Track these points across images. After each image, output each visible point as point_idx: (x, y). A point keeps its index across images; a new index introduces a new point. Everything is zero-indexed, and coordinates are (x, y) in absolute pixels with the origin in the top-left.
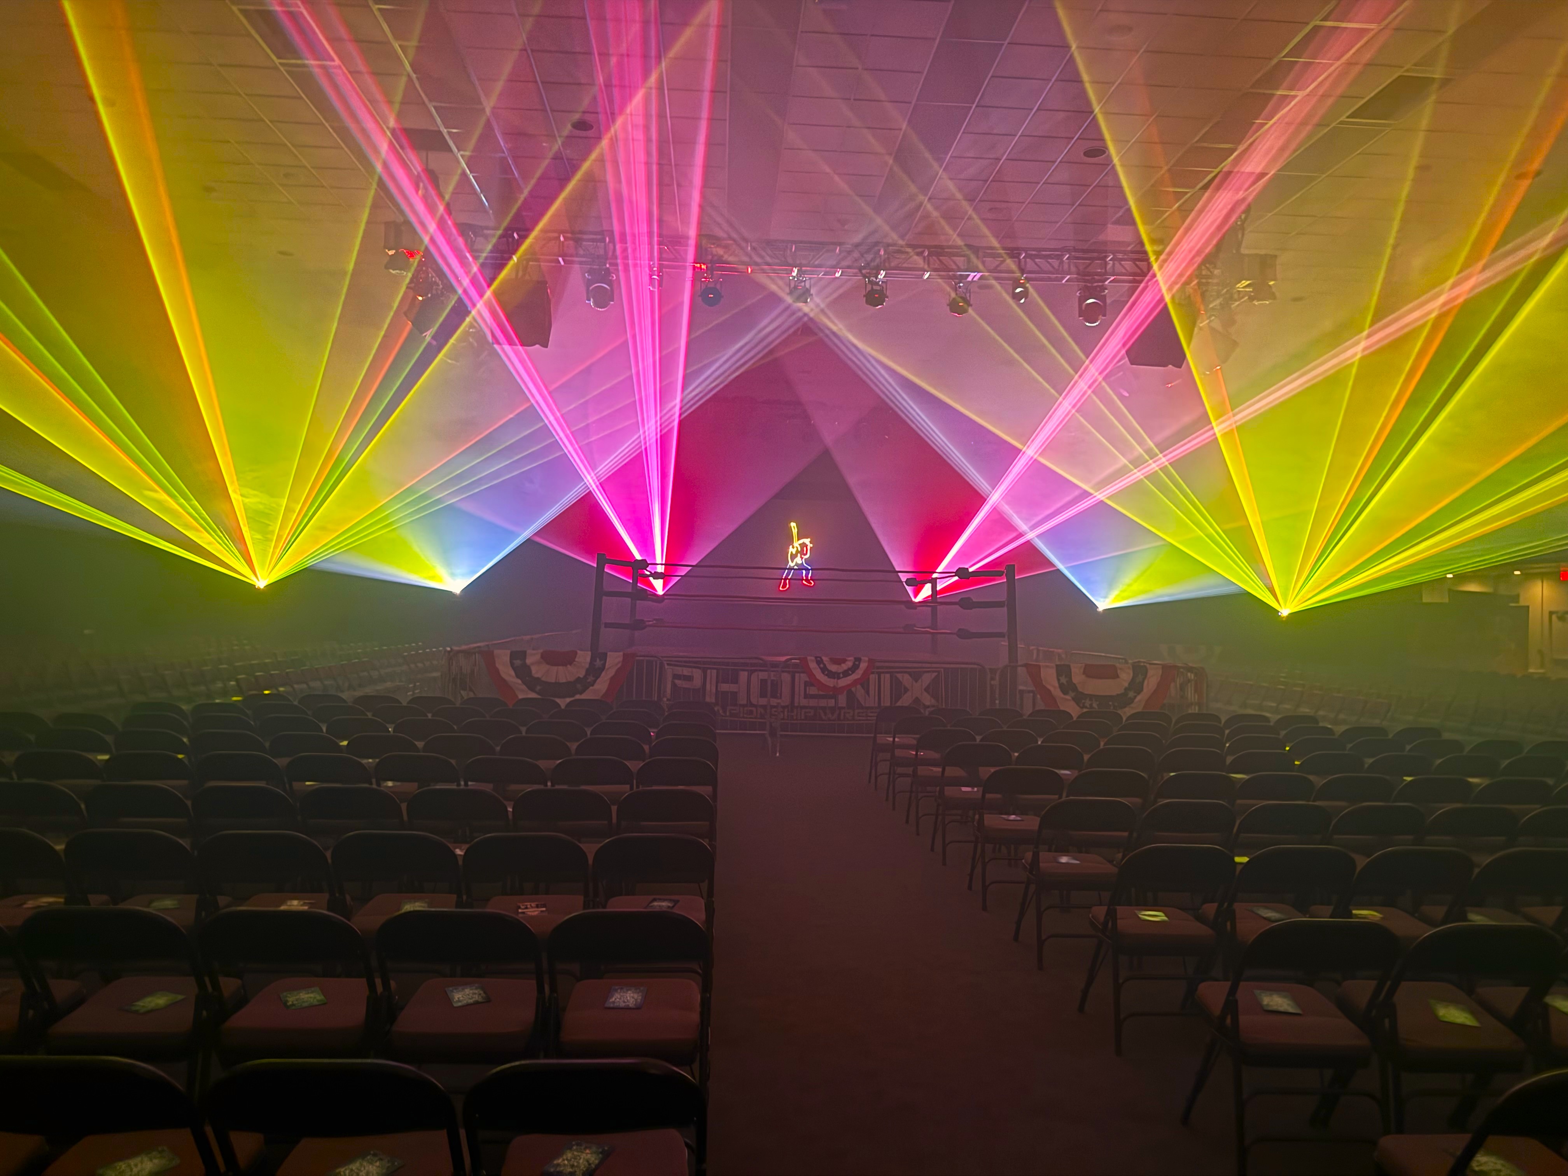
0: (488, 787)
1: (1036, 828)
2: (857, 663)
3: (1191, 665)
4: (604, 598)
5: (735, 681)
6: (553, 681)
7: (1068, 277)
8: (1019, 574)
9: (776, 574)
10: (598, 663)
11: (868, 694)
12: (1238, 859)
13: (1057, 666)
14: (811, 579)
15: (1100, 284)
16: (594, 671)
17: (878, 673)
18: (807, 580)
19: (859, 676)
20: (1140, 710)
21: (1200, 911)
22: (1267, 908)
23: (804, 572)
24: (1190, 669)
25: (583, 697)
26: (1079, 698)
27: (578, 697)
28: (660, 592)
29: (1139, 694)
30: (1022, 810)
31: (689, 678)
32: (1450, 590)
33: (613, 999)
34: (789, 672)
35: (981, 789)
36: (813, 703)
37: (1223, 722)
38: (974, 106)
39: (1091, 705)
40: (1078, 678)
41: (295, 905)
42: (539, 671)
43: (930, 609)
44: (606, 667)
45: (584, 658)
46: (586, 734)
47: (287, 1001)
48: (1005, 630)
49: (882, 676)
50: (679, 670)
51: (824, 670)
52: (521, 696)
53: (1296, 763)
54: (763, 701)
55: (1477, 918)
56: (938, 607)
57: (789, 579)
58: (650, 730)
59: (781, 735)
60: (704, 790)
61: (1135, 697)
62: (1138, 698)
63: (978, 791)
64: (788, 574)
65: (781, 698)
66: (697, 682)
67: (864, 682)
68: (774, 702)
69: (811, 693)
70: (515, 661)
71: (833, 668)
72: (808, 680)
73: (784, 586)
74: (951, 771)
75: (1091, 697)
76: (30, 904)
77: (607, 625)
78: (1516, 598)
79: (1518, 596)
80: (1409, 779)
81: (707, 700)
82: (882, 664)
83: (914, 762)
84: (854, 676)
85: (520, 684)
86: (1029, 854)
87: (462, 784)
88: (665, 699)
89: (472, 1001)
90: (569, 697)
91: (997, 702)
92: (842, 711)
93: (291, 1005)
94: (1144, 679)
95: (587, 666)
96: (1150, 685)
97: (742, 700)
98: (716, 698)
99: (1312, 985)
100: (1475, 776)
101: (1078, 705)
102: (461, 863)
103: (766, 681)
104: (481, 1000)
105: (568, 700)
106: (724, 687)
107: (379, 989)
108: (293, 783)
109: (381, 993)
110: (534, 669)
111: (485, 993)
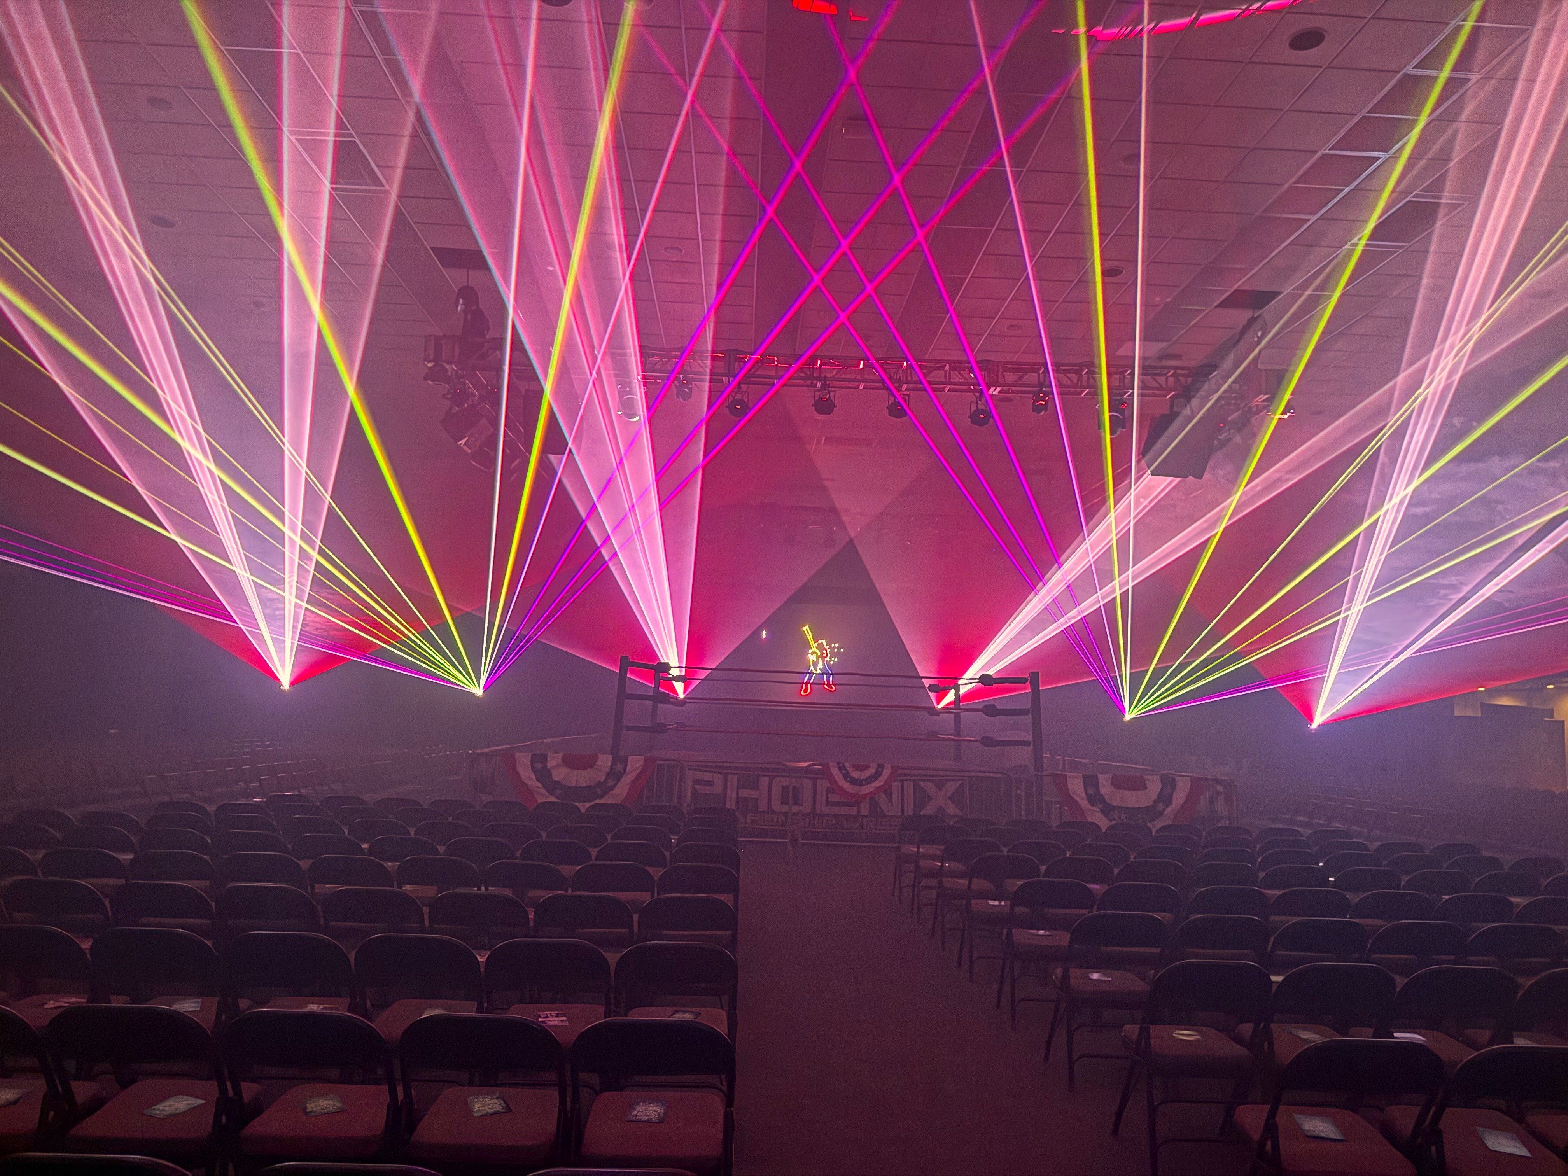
0: (508, 892)
1: (1066, 944)
2: (879, 770)
3: (1219, 777)
4: (626, 701)
5: (757, 787)
6: (574, 785)
7: (1087, 390)
8: (1044, 684)
9: (796, 678)
10: (619, 767)
11: (891, 802)
12: (1274, 978)
13: (1083, 775)
14: (833, 684)
15: (1119, 398)
16: (615, 775)
17: (900, 781)
18: (828, 685)
19: (882, 784)
20: (1169, 822)
21: (1236, 1031)
22: (1305, 1029)
23: (825, 676)
24: (1219, 782)
25: (603, 801)
26: (1107, 809)
27: (598, 801)
28: (681, 695)
29: (1168, 806)
30: (1051, 925)
31: (710, 783)
32: (1482, 704)
33: (635, 1113)
34: (810, 778)
35: (1009, 902)
36: (835, 810)
37: (1255, 835)
38: (994, 229)
39: (1120, 818)
40: (1106, 789)
41: (314, 1008)
42: (560, 774)
43: (953, 715)
44: (627, 771)
45: (605, 761)
46: (607, 840)
47: (306, 1108)
48: (1029, 738)
49: (905, 784)
50: (699, 775)
51: (846, 776)
52: (541, 800)
53: (1331, 879)
54: (784, 809)
55: (1521, 1042)
56: (962, 714)
57: (811, 684)
58: (672, 837)
59: (803, 844)
60: (727, 898)
61: (1164, 810)
62: (1168, 810)
63: (1005, 905)
64: (810, 679)
65: (802, 805)
66: (718, 789)
67: (887, 790)
68: (795, 809)
69: (835, 800)
70: (536, 765)
71: (856, 774)
72: (829, 785)
73: (805, 691)
74: (979, 884)
75: (1120, 809)
76: (51, 1004)
77: (629, 729)
78: (1551, 713)
79: (1552, 710)
80: (1447, 897)
81: (728, 806)
82: (906, 772)
83: (940, 873)
84: (877, 784)
85: (540, 788)
86: (1059, 971)
87: (483, 888)
88: (685, 805)
89: (492, 1111)
90: (589, 801)
91: (1023, 813)
92: (865, 820)
93: (310, 1112)
94: (1173, 791)
95: (607, 770)
96: (1179, 797)
97: (763, 807)
98: (737, 803)
99: (1355, 1111)
100: (1515, 895)
101: (1107, 817)
102: (482, 969)
103: (788, 787)
104: (501, 1110)
105: (588, 804)
106: (745, 793)
107: (400, 1095)
108: (316, 885)
109: (402, 1100)
110: (554, 773)
111: (505, 1102)
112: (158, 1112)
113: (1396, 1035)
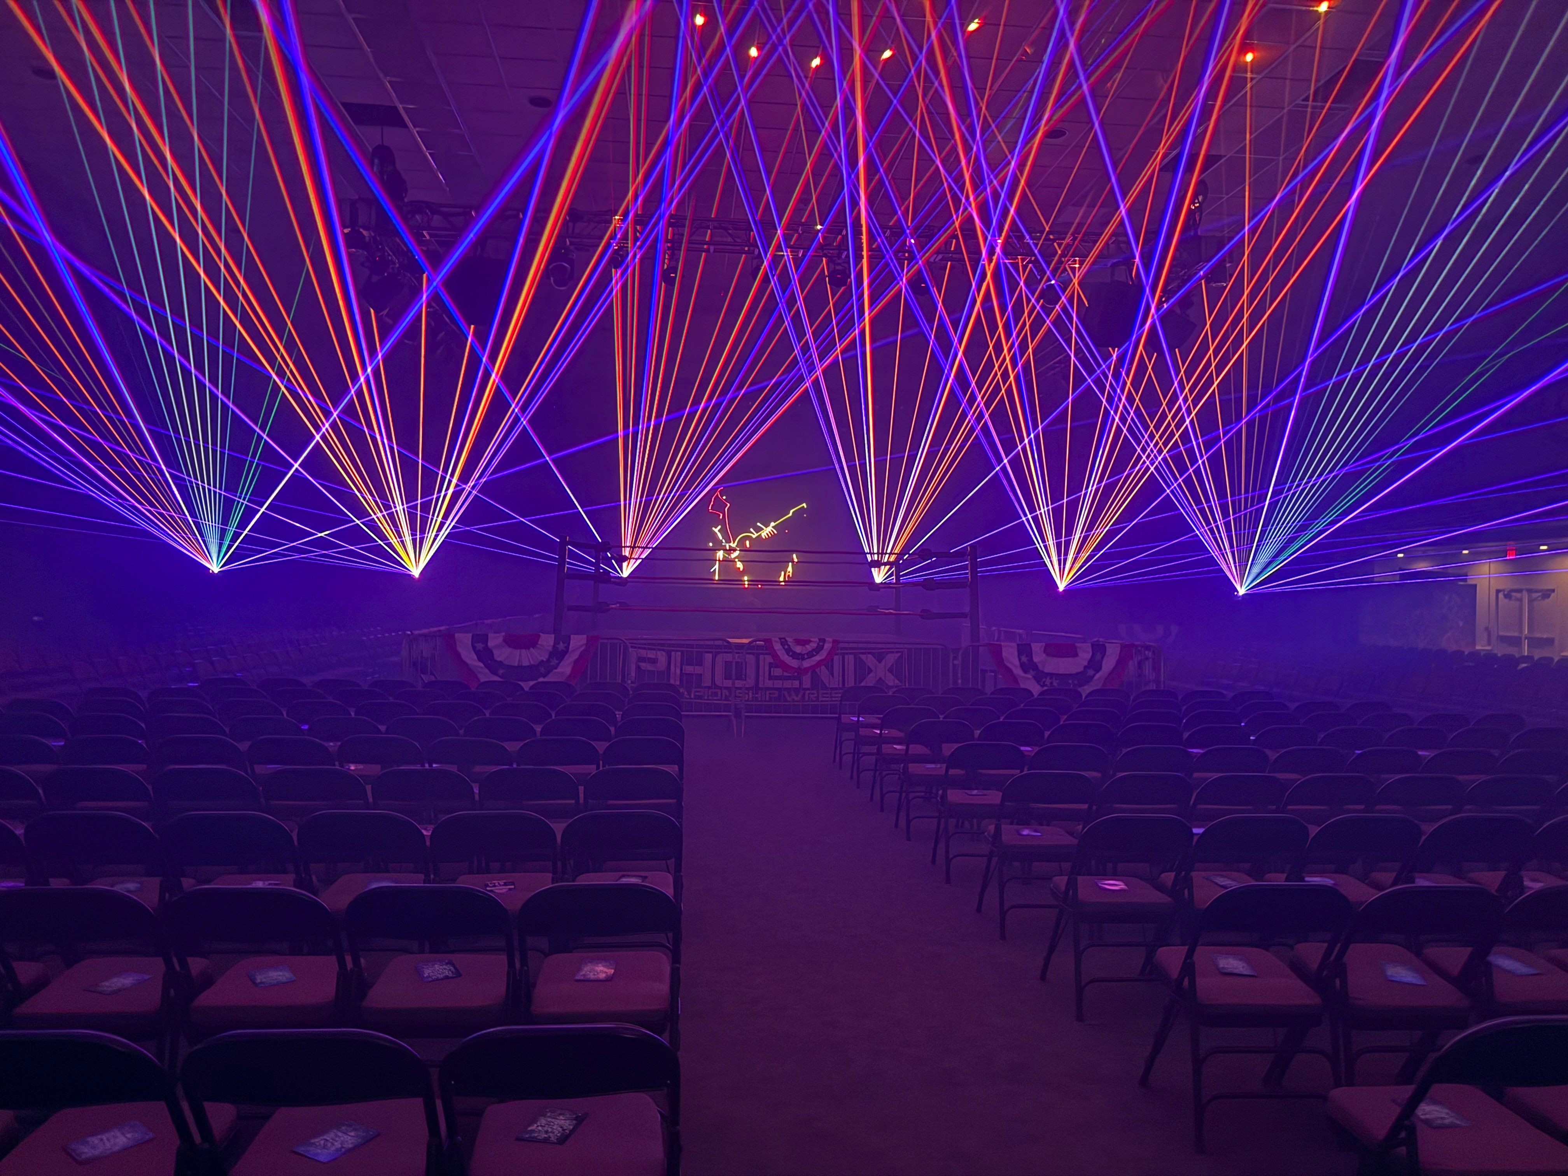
0: (454, 769)
1: (998, 802)
2: (821, 644)
3: (1148, 643)
4: (567, 582)
5: (700, 663)
6: (516, 664)
8: (981, 556)
10: (562, 646)
11: (833, 676)
12: (1195, 831)
13: (1018, 645)
16: (558, 654)
17: (842, 654)
19: (823, 657)
20: (1099, 687)
21: (1158, 880)
24: (1148, 648)
25: (547, 679)
26: (1040, 676)
27: (541, 680)
28: (623, 575)
29: (1098, 671)
30: (984, 785)
31: (654, 661)
33: (584, 972)
34: (752, 654)
35: (944, 765)
36: (778, 684)
37: (1180, 697)
39: (1051, 683)
40: (1039, 656)
41: (260, 884)
42: (503, 654)
43: (893, 590)
44: (570, 650)
45: (547, 640)
46: (551, 716)
47: (256, 980)
48: (967, 611)
49: (846, 657)
50: (643, 653)
51: (789, 651)
52: (483, 679)
53: (1251, 738)
54: (728, 683)
55: (1422, 882)
56: (902, 589)
58: (617, 713)
59: (747, 717)
60: (672, 769)
61: (1094, 675)
62: (1098, 676)
63: (941, 768)
65: (745, 680)
66: (662, 666)
67: (828, 662)
68: (739, 684)
69: (776, 674)
70: (477, 645)
71: (798, 649)
72: (772, 661)
74: (917, 749)
75: (1051, 675)
77: (570, 608)
78: (1464, 577)
79: (1466, 575)
80: (1359, 752)
81: (672, 681)
82: (846, 645)
83: (880, 740)
84: (818, 658)
85: (481, 667)
86: (992, 828)
87: (427, 766)
88: (629, 682)
89: (442, 976)
90: (532, 680)
91: (960, 681)
92: (807, 692)
93: (259, 983)
94: (1103, 658)
95: (550, 649)
96: (1108, 664)
97: (707, 682)
98: (681, 680)
99: (1266, 949)
100: (1423, 749)
101: (1038, 682)
102: (428, 843)
103: (731, 662)
104: (450, 975)
105: (532, 683)
106: (689, 669)
107: (350, 965)
108: (256, 766)
109: (351, 969)
110: (496, 653)
111: (455, 967)
112: (105, 989)
113: (1307, 879)
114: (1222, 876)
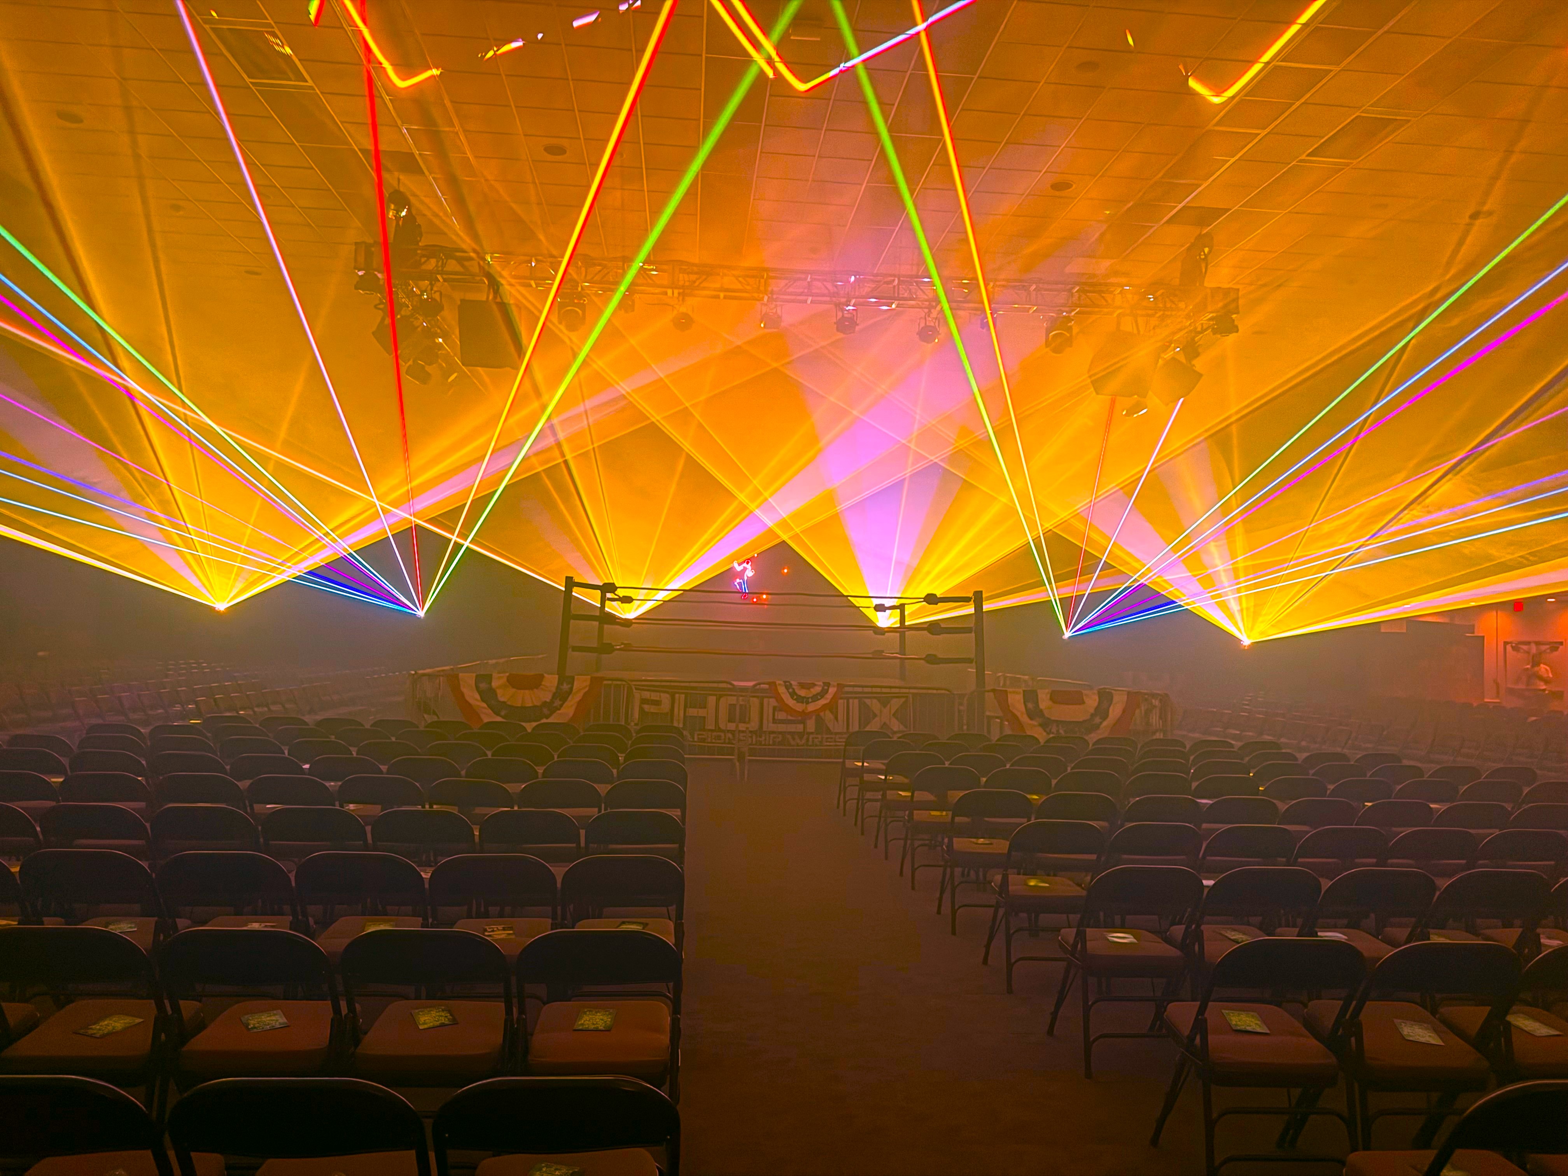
0: (453, 810)
1: (1006, 851)
2: (826, 688)
3: (1154, 691)
4: (572, 621)
5: (704, 706)
6: (519, 705)
7: (1035, 307)
8: (987, 602)
10: (565, 687)
11: (837, 720)
12: (1205, 882)
13: (1024, 692)
15: (1067, 314)
16: (561, 695)
17: (846, 698)
19: (827, 701)
20: (1105, 735)
21: (1168, 933)
24: (1155, 696)
25: (549, 720)
26: (1046, 723)
27: (544, 721)
28: (628, 616)
29: (1104, 720)
30: (990, 833)
31: (657, 703)
32: (1408, 620)
33: (581, 1022)
34: (757, 697)
35: (950, 813)
36: (781, 728)
37: (1188, 747)
39: (1058, 731)
40: (1044, 703)
41: (256, 926)
42: (505, 695)
43: (897, 635)
44: (574, 691)
45: (551, 681)
46: (554, 757)
47: (249, 1024)
48: (973, 657)
49: (851, 701)
50: (647, 695)
51: (793, 694)
52: (486, 720)
53: (1261, 788)
54: (732, 726)
55: (1437, 939)
56: (906, 634)
58: (620, 755)
59: (749, 760)
60: (674, 813)
61: (1101, 723)
62: (1104, 723)
63: (947, 815)
65: (749, 723)
66: (665, 708)
67: (832, 706)
68: (742, 727)
70: (480, 685)
71: (802, 693)
72: (776, 704)
74: (922, 796)
75: (1058, 722)
77: (575, 649)
78: (1472, 629)
79: (1473, 627)
80: (1370, 804)
81: (675, 724)
82: (851, 689)
83: (885, 786)
84: (823, 701)
85: (485, 708)
86: (998, 878)
87: (427, 807)
88: (633, 724)
89: (438, 1023)
90: (535, 721)
91: (965, 727)
92: (811, 736)
93: (252, 1028)
94: (1109, 706)
95: (554, 690)
96: (1116, 711)
97: (710, 725)
98: (684, 723)
99: (1279, 1005)
100: (1434, 802)
101: (1045, 730)
102: (427, 886)
103: (735, 706)
104: (447, 1022)
105: (534, 724)
106: (692, 712)
107: (344, 1010)
108: (255, 805)
109: (346, 1015)
110: (499, 692)
111: (451, 1015)
112: (96, 1032)
113: (1320, 934)
114: (1235, 930)
